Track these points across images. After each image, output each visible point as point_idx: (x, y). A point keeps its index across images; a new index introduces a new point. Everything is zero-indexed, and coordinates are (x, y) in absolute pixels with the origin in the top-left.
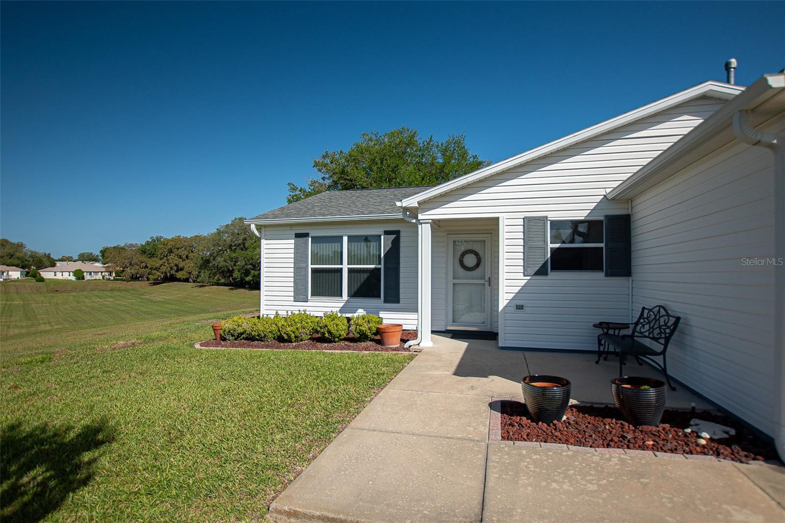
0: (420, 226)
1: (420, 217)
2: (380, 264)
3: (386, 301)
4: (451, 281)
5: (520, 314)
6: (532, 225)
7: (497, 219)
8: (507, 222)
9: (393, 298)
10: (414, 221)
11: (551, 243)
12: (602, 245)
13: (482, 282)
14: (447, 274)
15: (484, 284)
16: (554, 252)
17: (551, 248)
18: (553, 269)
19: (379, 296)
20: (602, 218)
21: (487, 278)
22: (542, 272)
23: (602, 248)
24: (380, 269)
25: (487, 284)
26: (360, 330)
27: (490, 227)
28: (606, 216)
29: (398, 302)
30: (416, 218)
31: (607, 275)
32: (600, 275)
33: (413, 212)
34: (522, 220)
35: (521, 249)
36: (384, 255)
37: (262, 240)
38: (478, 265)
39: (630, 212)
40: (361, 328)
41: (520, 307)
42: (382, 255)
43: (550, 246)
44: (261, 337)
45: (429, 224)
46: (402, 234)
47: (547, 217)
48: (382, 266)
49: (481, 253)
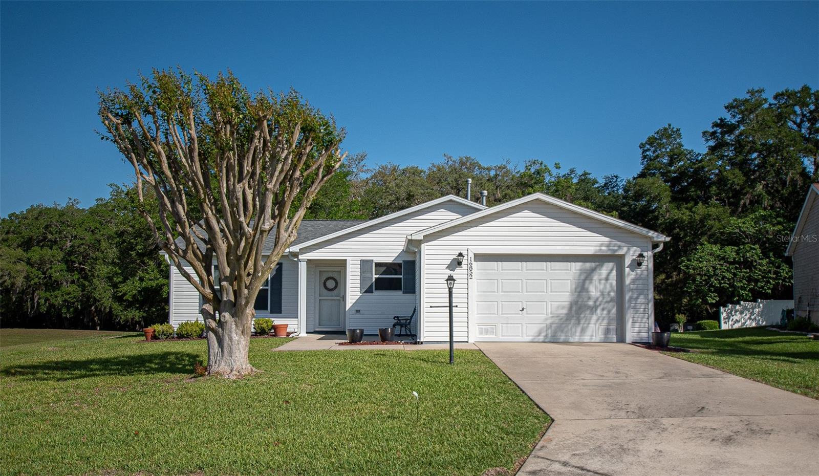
0: (300, 263)
1: (300, 257)
2: (267, 285)
3: (272, 312)
4: (318, 298)
5: (358, 315)
6: (365, 264)
7: (346, 260)
8: (351, 262)
9: (277, 309)
10: (296, 259)
11: (375, 275)
12: (401, 276)
13: (338, 298)
14: (315, 292)
15: (340, 300)
16: (377, 279)
17: (375, 278)
18: (376, 289)
19: (267, 309)
20: (401, 262)
21: (341, 296)
22: (369, 290)
23: (401, 278)
24: (268, 289)
25: (341, 299)
26: (261, 327)
27: (342, 264)
28: (403, 261)
29: (281, 313)
30: (298, 257)
31: (403, 293)
32: (400, 293)
33: (296, 255)
34: (359, 261)
35: (359, 278)
36: (271, 279)
37: (172, 267)
38: (336, 287)
39: (415, 259)
40: (262, 326)
41: (358, 311)
42: (269, 279)
43: (375, 276)
44: (189, 335)
45: (305, 262)
46: (283, 265)
47: (373, 260)
48: (269, 288)
49: (338, 279)
